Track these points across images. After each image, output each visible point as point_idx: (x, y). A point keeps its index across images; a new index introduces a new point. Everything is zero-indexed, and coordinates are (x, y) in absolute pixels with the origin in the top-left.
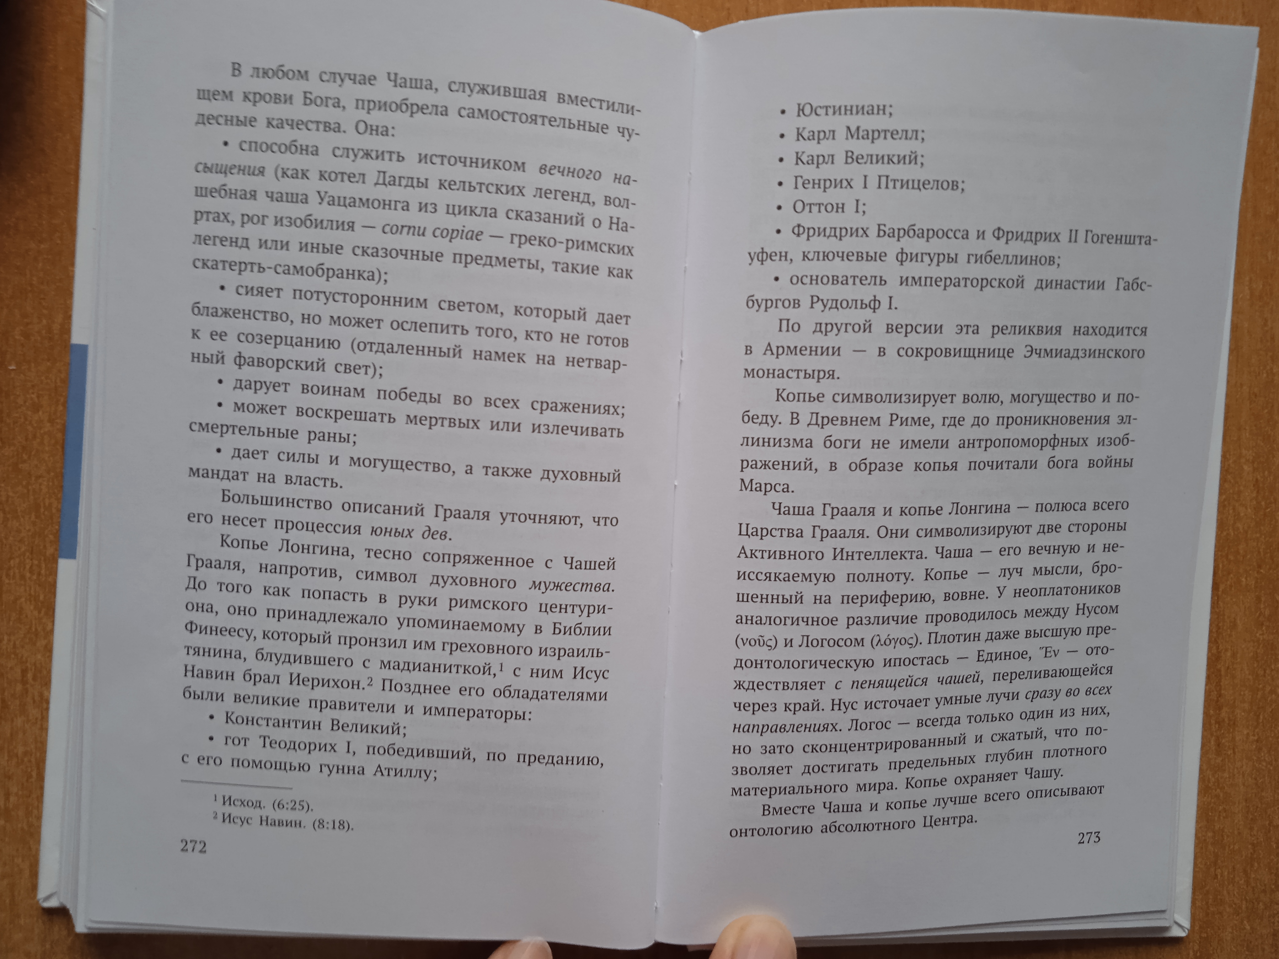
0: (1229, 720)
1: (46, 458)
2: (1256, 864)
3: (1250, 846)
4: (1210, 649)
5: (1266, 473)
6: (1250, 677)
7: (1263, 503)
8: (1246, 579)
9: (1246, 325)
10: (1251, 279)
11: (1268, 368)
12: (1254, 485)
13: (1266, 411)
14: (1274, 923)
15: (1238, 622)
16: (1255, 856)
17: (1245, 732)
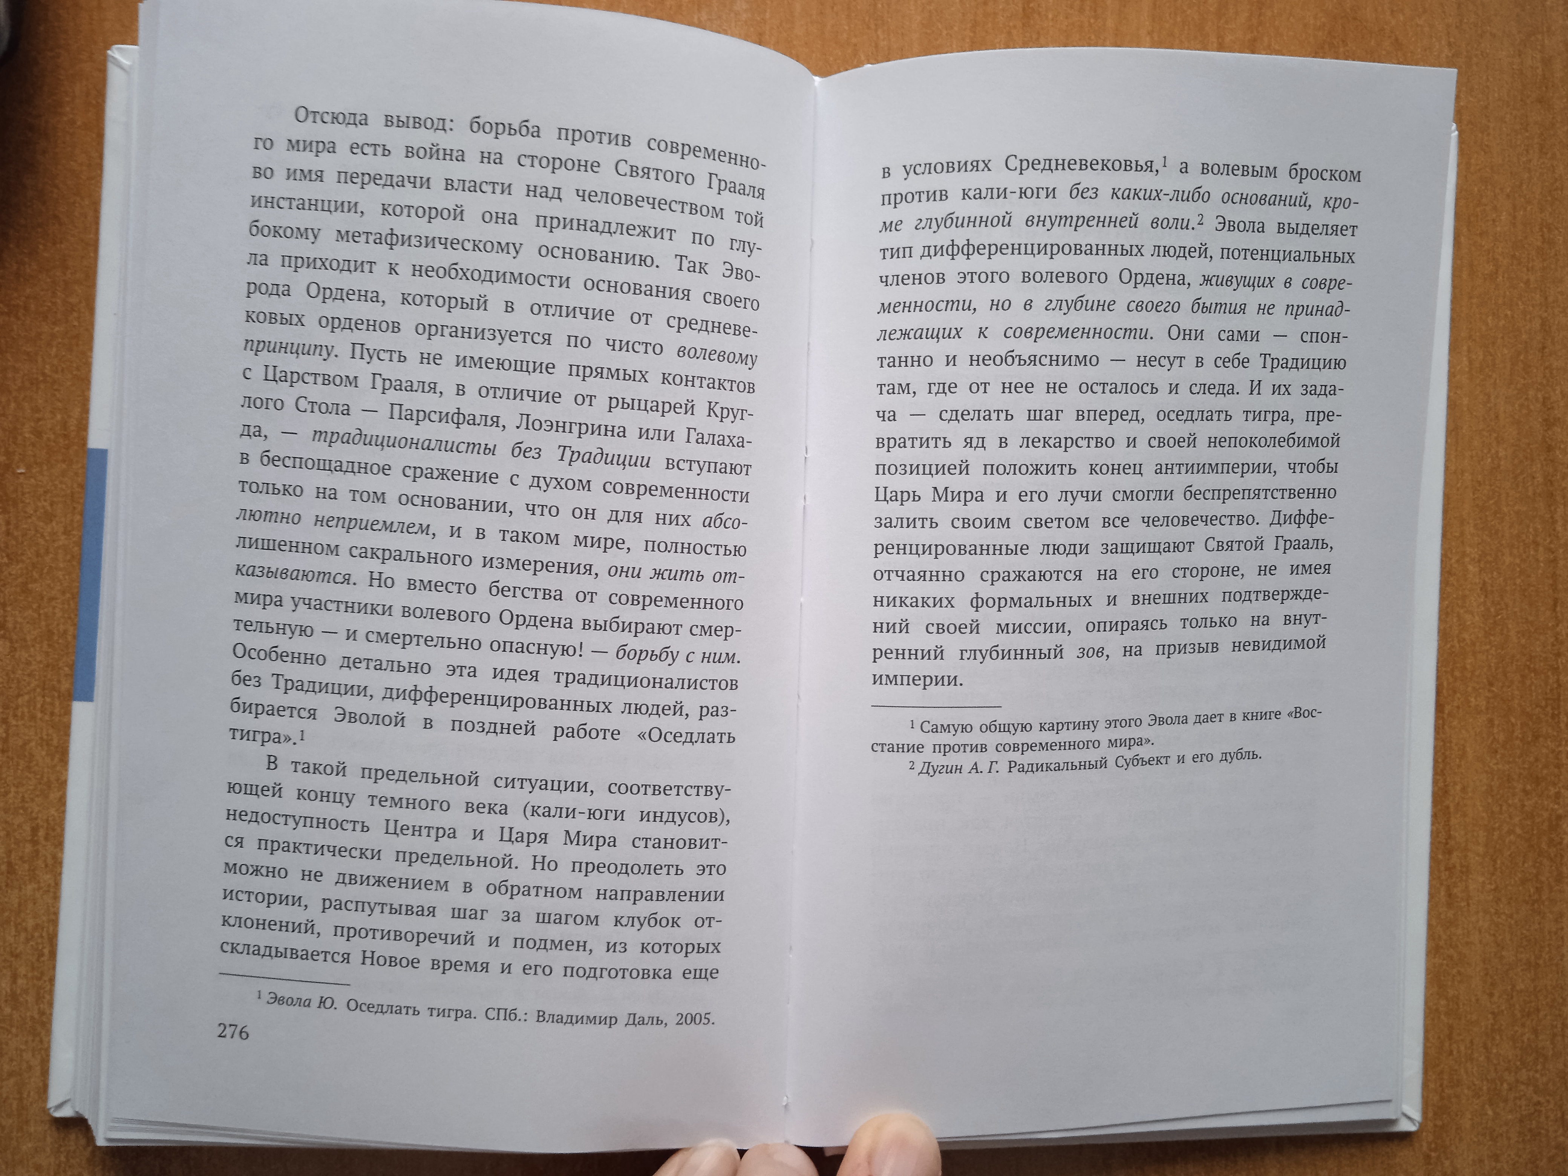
0: (1462, 866)
1: (61, 577)
2: (1498, 1037)
3: (1490, 1016)
4: (1435, 782)
5: (1495, 573)
6: (1484, 815)
7: (1492, 610)
8: (1476, 698)
9: (1465, 401)
10: (1469, 351)
11: (1493, 451)
12: (1481, 589)
13: (1491, 502)
14: (1520, 1107)
15: (1468, 749)
16: (1496, 1027)
17: (1481, 879)
